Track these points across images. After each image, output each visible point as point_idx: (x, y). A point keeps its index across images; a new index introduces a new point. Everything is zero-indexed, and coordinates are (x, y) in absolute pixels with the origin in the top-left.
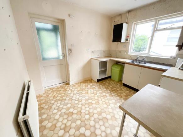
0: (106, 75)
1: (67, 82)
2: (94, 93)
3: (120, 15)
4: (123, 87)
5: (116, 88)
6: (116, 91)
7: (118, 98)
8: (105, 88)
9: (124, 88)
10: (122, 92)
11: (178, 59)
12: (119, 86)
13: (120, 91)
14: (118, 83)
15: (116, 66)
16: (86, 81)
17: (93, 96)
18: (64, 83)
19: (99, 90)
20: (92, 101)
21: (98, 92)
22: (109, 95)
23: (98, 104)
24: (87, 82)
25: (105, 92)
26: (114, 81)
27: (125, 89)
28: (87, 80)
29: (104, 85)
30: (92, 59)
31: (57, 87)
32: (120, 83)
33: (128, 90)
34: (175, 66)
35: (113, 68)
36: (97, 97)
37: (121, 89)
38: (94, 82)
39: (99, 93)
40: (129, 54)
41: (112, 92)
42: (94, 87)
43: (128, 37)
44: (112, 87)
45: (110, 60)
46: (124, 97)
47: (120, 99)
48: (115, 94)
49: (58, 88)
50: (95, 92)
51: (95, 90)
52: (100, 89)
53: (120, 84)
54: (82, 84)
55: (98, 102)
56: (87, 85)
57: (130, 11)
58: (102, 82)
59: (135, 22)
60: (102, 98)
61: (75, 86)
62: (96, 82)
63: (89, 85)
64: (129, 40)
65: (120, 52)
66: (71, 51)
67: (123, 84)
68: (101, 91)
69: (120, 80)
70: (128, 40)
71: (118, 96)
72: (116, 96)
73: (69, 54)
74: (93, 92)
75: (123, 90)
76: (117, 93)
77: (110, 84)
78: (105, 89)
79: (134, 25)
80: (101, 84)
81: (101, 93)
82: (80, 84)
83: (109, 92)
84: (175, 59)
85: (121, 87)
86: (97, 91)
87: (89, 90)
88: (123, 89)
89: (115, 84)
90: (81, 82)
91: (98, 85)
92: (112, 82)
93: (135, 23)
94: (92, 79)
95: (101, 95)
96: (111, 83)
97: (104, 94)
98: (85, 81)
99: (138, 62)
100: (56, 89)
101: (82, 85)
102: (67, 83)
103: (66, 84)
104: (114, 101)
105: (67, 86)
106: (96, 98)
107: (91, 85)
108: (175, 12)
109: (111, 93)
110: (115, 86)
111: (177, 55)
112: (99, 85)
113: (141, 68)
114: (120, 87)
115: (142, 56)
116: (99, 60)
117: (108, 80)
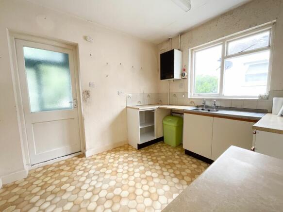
0: (154, 136)
1: (81, 151)
2: (128, 172)
3: (169, 40)
4: (186, 156)
5: (171, 159)
6: (172, 165)
7: (176, 180)
8: (152, 160)
9: (187, 160)
10: (183, 167)
11: (274, 98)
12: (178, 155)
13: (179, 166)
14: (175, 150)
15: (170, 119)
16: (117, 149)
17: (126, 179)
18: (74, 155)
19: (139, 166)
20: (123, 190)
21: (137, 170)
22: (159, 175)
23: (133, 197)
24: (119, 151)
25: (151, 170)
26: (168, 146)
27: (189, 161)
28: (120, 147)
29: (150, 155)
30: (128, 109)
31: (58, 162)
32: (180, 149)
33: (194, 163)
34: (271, 113)
35: (165, 122)
36: (134, 180)
37: (182, 162)
38: (133, 149)
39: (139, 172)
40: (189, 97)
41: (164, 169)
42: (131, 159)
43: (184, 70)
44: (164, 157)
45: (159, 108)
46: (188, 179)
47: (179, 183)
48: (170, 173)
49: (60, 166)
50: (131, 170)
51: (131, 165)
52: (142, 164)
53: (179, 151)
54: (109, 154)
55: (134, 193)
56: (118, 156)
57: (182, 34)
58: (147, 150)
59: (192, 47)
60: (144, 182)
61: (95, 159)
62: (136, 150)
63: (122, 156)
64: (186, 74)
65: (175, 95)
66: (88, 94)
67: (184, 152)
68: (142, 168)
69: (180, 144)
70: (184, 75)
71: (176, 176)
72: (172, 177)
73: (85, 100)
74: (127, 170)
75: (184, 164)
76: (174, 170)
77: (162, 152)
78: (151, 163)
79: (192, 53)
80: (145, 153)
81: (143, 172)
82: (106, 155)
83: (158, 168)
84: (268, 99)
85: (182, 158)
86: (135, 167)
87: (120, 166)
88: (185, 161)
89: (170, 152)
90: (108, 152)
91: (139, 155)
92: (165, 148)
93: (192, 50)
94: (128, 145)
95: (143, 176)
96: (163, 150)
97: (148, 173)
98: (115, 148)
99: (206, 109)
100: (56, 167)
101: (108, 156)
102: (81, 154)
103: (79, 156)
104: (166, 188)
105: (80, 159)
106: (132, 183)
107: (127, 155)
108: (250, 27)
109: (163, 171)
110: (170, 157)
111: (269, 92)
112: (141, 155)
113: (212, 118)
114: (180, 157)
115: (212, 99)
116: (138, 109)
117: (158, 146)
